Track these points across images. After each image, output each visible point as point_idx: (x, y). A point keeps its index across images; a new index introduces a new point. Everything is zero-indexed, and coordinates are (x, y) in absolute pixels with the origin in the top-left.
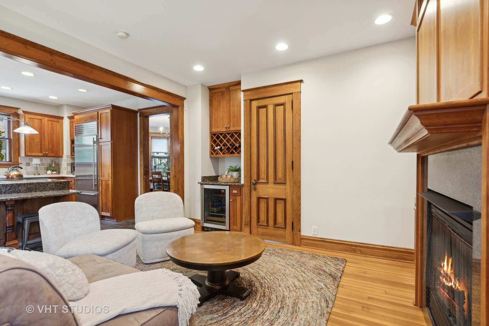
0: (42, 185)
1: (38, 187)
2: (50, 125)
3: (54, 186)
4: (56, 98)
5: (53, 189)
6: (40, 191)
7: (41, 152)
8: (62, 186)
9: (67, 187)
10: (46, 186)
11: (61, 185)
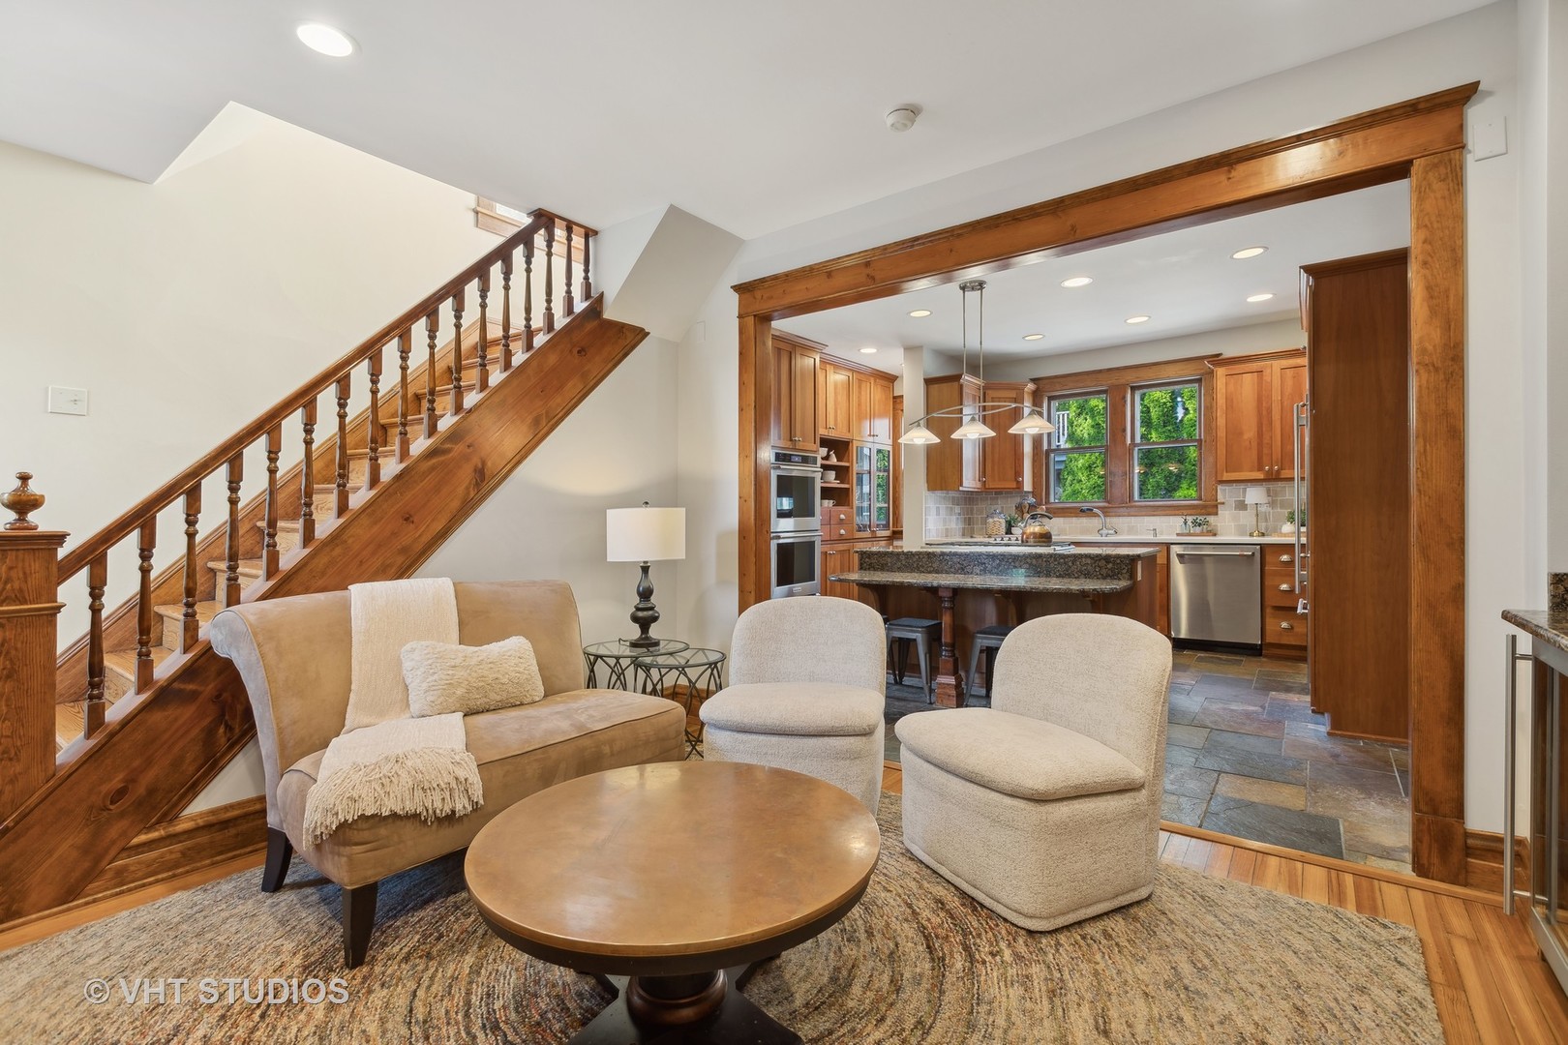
0: (1062, 560)
1: (1052, 565)
2: (1289, 383)
3: (1089, 567)
4: (1268, 296)
5: (1088, 575)
6: (1057, 577)
7: (1260, 469)
8: (1112, 570)
9: (1124, 571)
10: (1070, 564)
11: (1110, 566)
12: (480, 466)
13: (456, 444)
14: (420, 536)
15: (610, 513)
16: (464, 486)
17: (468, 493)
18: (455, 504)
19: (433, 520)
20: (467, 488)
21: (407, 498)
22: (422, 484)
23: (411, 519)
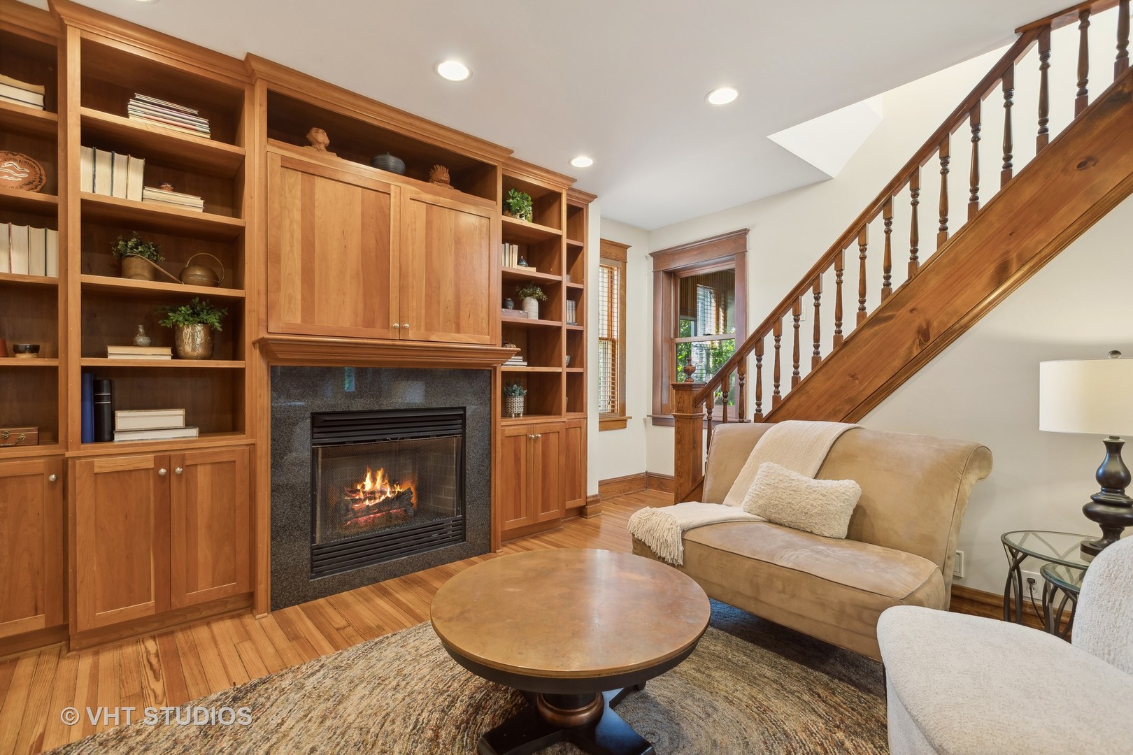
12: (925, 327)
13: (898, 311)
14: (863, 390)
15: (1044, 366)
16: (906, 346)
17: (911, 352)
18: (897, 363)
19: (876, 377)
20: (910, 349)
21: (852, 360)
22: (865, 348)
23: (856, 376)
